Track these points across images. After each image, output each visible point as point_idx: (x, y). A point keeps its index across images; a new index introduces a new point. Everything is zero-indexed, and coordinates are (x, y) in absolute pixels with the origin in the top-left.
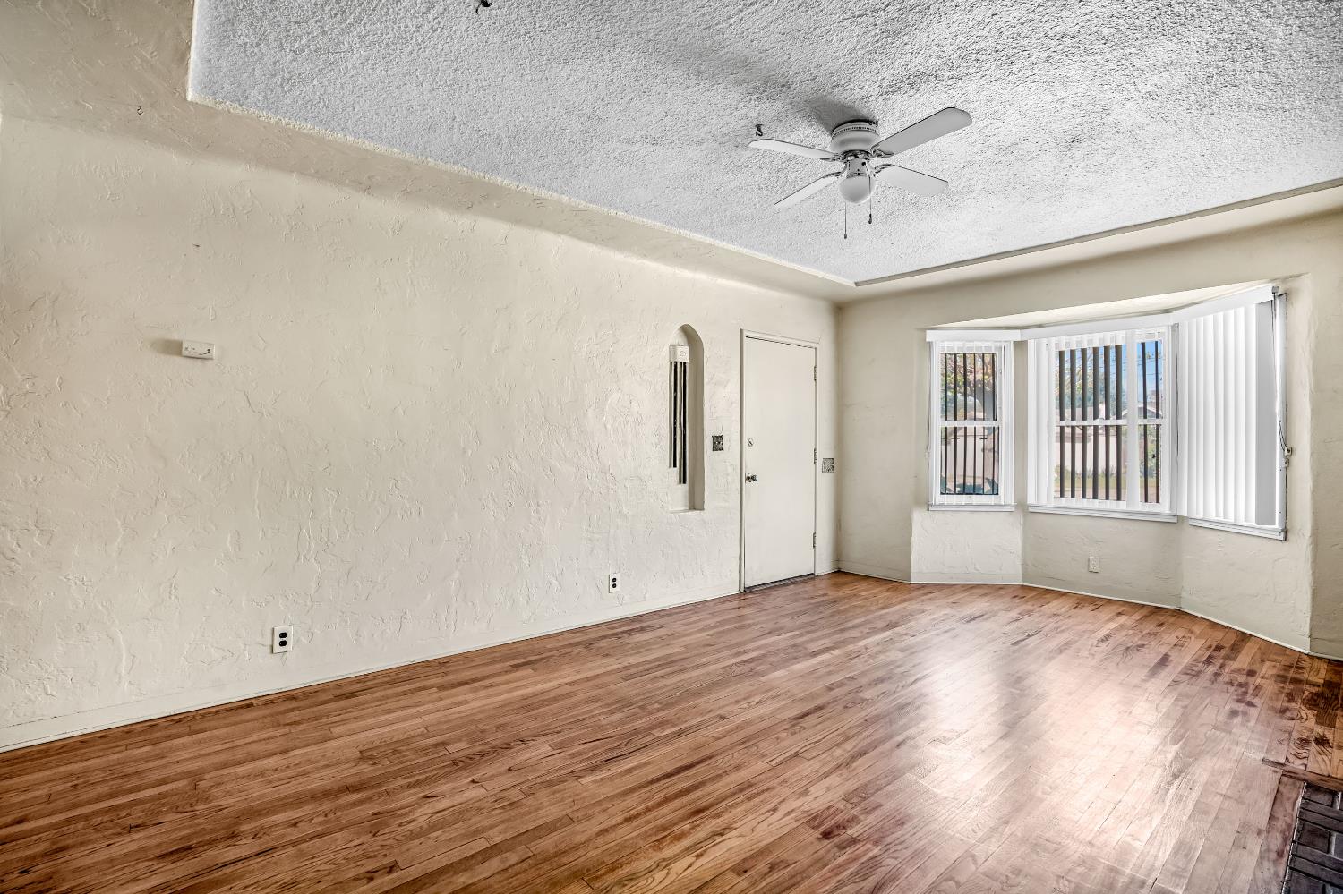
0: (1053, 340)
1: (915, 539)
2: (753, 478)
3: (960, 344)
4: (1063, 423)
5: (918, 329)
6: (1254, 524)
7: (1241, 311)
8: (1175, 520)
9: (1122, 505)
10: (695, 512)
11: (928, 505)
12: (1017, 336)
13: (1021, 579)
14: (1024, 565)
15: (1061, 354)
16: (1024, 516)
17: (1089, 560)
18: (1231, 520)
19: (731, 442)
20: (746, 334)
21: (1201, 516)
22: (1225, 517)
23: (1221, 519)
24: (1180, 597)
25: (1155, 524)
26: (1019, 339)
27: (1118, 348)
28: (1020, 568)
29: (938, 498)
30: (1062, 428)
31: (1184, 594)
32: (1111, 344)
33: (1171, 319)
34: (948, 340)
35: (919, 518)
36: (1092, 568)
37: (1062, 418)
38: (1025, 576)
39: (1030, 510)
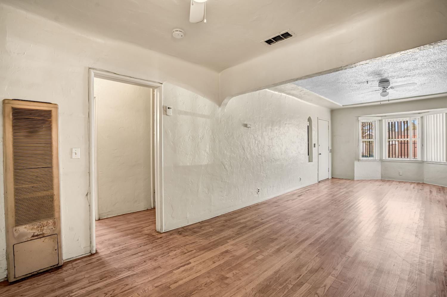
0: (387, 120)
1: (355, 169)
2: (320, 154)
3: (366, 120)
4: (389, 140)
5: (356, 117)
6: (445, 162)
7: (441, 114)
8: (422, 162)
9: (408, 159)
10: (310, 163)
11: (359, 160)
12: (380, 118)
13: (381, 178)
14: (382, 174)
15: (389, 123)
16: (381, 162)
17: (399, 173)
18: (439, 161)
19: (316, 145)
20: (319, 118)
21: (430, 160)
22: (437, 160)
23: (436, 161)
24: (423, 180)
25: (417, 163)
26: (381, 119)
27: (407, 121)
28: (380, 175)
29: (361, 158)
30: (389, 141)
31: (424, 179)
32: (405, 120)
33: (421, 115)
34: (363, 119)
35: (356, 163)
36: (400, 174)
37: (389, 139)
38: (382, 177)
39: (383, 161)
